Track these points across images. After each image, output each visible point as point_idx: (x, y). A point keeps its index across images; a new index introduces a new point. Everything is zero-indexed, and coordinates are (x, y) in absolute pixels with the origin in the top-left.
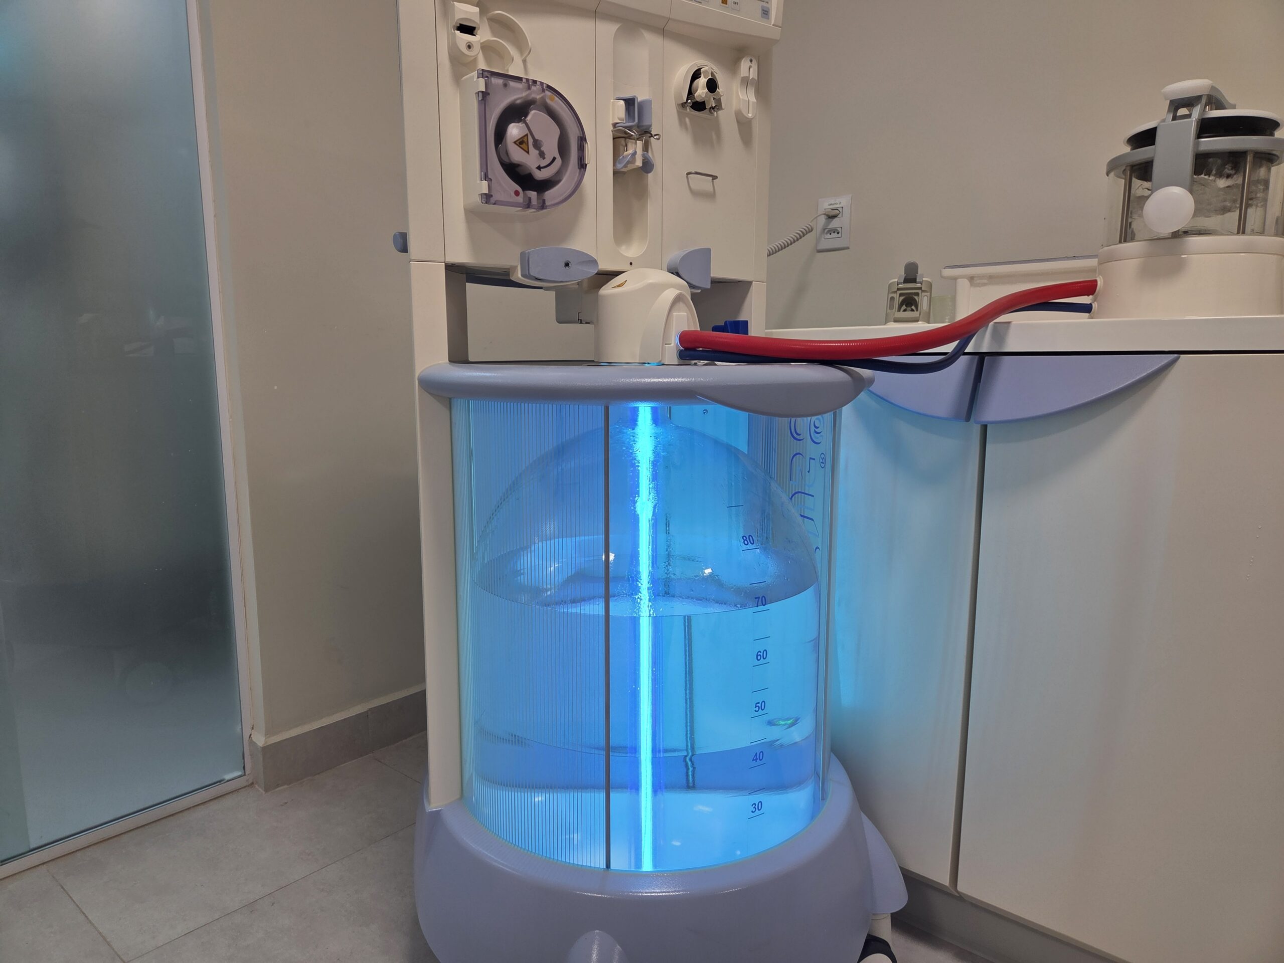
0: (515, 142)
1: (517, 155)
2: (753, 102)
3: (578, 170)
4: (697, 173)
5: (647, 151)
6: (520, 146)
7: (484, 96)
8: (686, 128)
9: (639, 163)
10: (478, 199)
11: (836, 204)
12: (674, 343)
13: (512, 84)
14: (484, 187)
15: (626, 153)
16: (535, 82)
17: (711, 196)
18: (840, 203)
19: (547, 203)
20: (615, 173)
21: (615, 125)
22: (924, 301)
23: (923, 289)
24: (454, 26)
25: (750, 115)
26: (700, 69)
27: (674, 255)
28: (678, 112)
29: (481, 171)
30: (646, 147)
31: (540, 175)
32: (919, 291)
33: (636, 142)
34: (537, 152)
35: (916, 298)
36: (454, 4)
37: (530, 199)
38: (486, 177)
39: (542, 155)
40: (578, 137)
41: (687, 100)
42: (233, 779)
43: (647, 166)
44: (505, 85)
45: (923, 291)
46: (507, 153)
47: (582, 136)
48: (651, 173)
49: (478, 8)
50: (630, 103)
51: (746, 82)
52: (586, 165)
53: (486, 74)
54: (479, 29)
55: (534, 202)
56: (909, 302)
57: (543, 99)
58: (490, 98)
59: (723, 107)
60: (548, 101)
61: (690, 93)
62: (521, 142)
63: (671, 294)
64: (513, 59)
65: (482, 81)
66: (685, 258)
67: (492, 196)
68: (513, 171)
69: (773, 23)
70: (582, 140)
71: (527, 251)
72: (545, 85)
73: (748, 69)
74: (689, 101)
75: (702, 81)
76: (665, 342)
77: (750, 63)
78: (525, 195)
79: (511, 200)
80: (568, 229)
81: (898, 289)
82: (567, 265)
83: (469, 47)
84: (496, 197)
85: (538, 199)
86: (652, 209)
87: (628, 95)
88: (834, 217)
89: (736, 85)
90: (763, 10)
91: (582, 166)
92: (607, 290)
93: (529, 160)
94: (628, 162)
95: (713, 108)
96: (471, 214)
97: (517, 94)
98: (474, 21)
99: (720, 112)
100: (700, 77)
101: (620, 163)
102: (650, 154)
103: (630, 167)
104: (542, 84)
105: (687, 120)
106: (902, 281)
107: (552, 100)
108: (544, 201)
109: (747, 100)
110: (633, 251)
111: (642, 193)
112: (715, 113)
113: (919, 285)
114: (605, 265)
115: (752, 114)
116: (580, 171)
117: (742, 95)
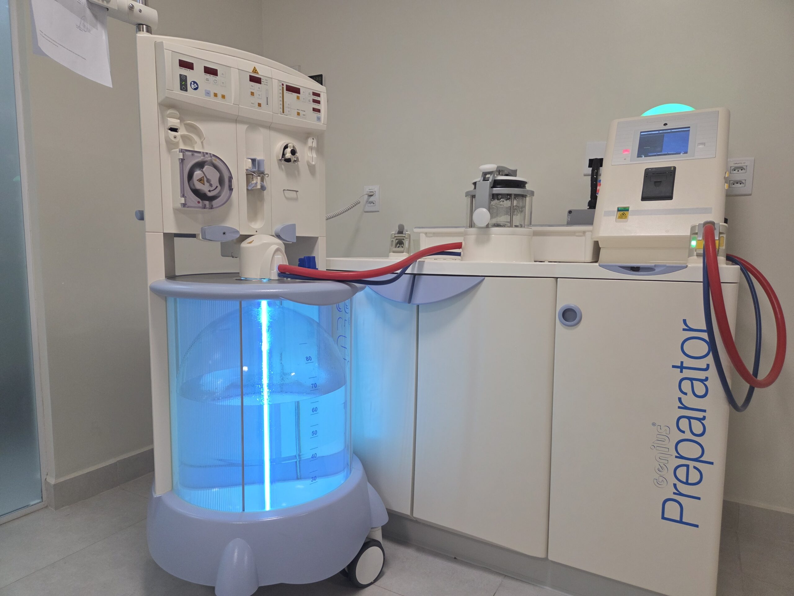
0: (198, 180)
1: (198, 186)
2: (315, 157)
3: (229, 191)
4: (288, 190)
5: (263, 182)
6: (200, 182)
7: (182, 161)
8: (282, 170)
9: (259, 187)
10: (180, 205)
11: (372, 189)
12: (275, 271)
13: (196, 154)
14: (183, 200)
15: (252, 182)
16: (207, 153)
17: (296, 199)
18: (374, 189)
19: (214, 206)
20: (247, 190)
21: (247, 170)
22: (406, 243)
23: (406, 237)
24: (167, 128)
25: (313, 163)
26: (288, 144)
27: (278, 227)
28: (278, 163)
29: (181, 193)
30: (262, 180)
31: (210, 194)
32: (404, 238)
33: (257, 178)
34: (209, 184)
35: (403, 241)
36: (167, 119)
37: (205, 205)
38: (183, 196)
39: (211, 185)
40: (229, 176)
41: (282, 158)
42: (35, 504)
43: (263, 188)
44: (193, 155)
45: (406, 238)
46: (194, 185)
47: (230, 176)
48: (265, 191)
49: (179, 120)
50: (253, 161)
51: (311, 148)
52: (233, 189)
53: (183, 151)
54: (180, 129)
55: (207, 206)
56: (400, 243)
57: (211, 160)
58: (185, 161)
59: (300, 161)
60: (214, 161)
61: (284, 155)
62: (200, 180)
63: (274, 247)
64: (196, 142)
65: (181, 154)
66: (282, 229)
67: (186, 204)
68: (197, 192)
69: (322, 123)
70: (231, 178)
71: (204, 228)
72: (212, 155)
73: (311, 142)
74: (283, 159)
75: (289, 150)
76: (271, 269)
77: (312, 140)
78: (203, 203)
79: (196, 206)
80: (225, 217)
81: (395, 237)
82: (224, 233)
83: (175, 137)
84: (189, 204)
85: (209, 204)
86: (267, 206)
87: (253, 157)
88: (372, 196)
89: (306, 149)
90: (318, 118)
91: (231, 189)
92: (244, 244)
93: (204, 188)
94: (253, 187)
95: (295, 161)
96: (176, 210)
97: (199, 158)
98: (177, 126)
99: (298, 162)
100: (288, 148)
101: (250, 187)
102: (265, 183)
103: (255, 188)
104: (210, 154)
105: (283, 166)
106: (397, 233)
107: (215, 160)
108: (212, 206)
109: (312, 156)
110: (257, 225)
111: (261, 199)
112: (296, 163)
113: (404, 235)
114: (243, 232)
115: (315, 162)
116: (230, 192)
117: (310, 154)
